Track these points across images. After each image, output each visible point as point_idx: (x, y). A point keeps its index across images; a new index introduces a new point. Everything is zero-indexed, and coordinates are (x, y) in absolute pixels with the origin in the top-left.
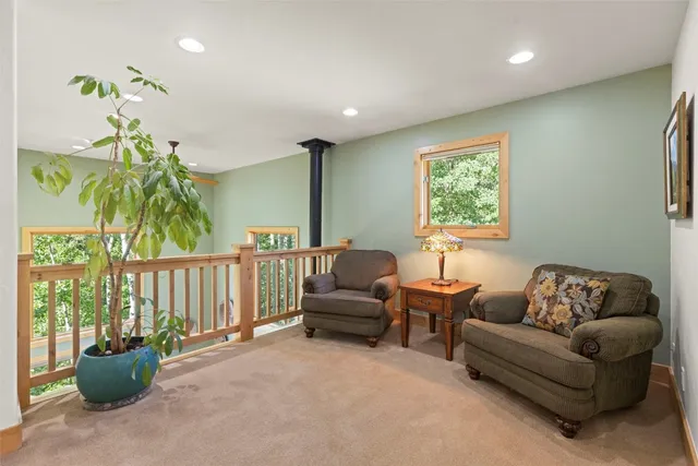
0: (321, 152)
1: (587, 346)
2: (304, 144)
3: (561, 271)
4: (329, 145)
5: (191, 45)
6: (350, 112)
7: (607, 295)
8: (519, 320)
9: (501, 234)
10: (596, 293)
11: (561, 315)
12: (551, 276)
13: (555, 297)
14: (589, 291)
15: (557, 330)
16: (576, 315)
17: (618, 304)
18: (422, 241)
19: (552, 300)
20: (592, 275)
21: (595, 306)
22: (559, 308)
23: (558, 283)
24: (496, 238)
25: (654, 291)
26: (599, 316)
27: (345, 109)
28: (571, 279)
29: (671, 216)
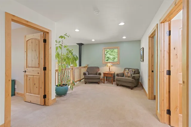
0: (81, 46)
1: (134, 78)
2: (77, 44)
3: (129, 69)
4: (83, 44)
5: (77, 30)
6: (93, 40)
7: (135, 71)
8: (123, 76)
9: (118, 63)
10: (133, 71)
11: (129, 75)
12: (127, 70)
13: (128, 72)
14: (132, 71)
15: (129, 77)
16: (131, 75)
17: (136, 73)
18: (106, 64)
19: (128, 73)
20: (133, 69)
21: (133, 73)
22: (129, 74)
23: (128, 70)
24: (117, 64)
25: (139, 71)
26: (134, 74)
27: (92, 39)
28: (130, 70)
29: (141, 61)
